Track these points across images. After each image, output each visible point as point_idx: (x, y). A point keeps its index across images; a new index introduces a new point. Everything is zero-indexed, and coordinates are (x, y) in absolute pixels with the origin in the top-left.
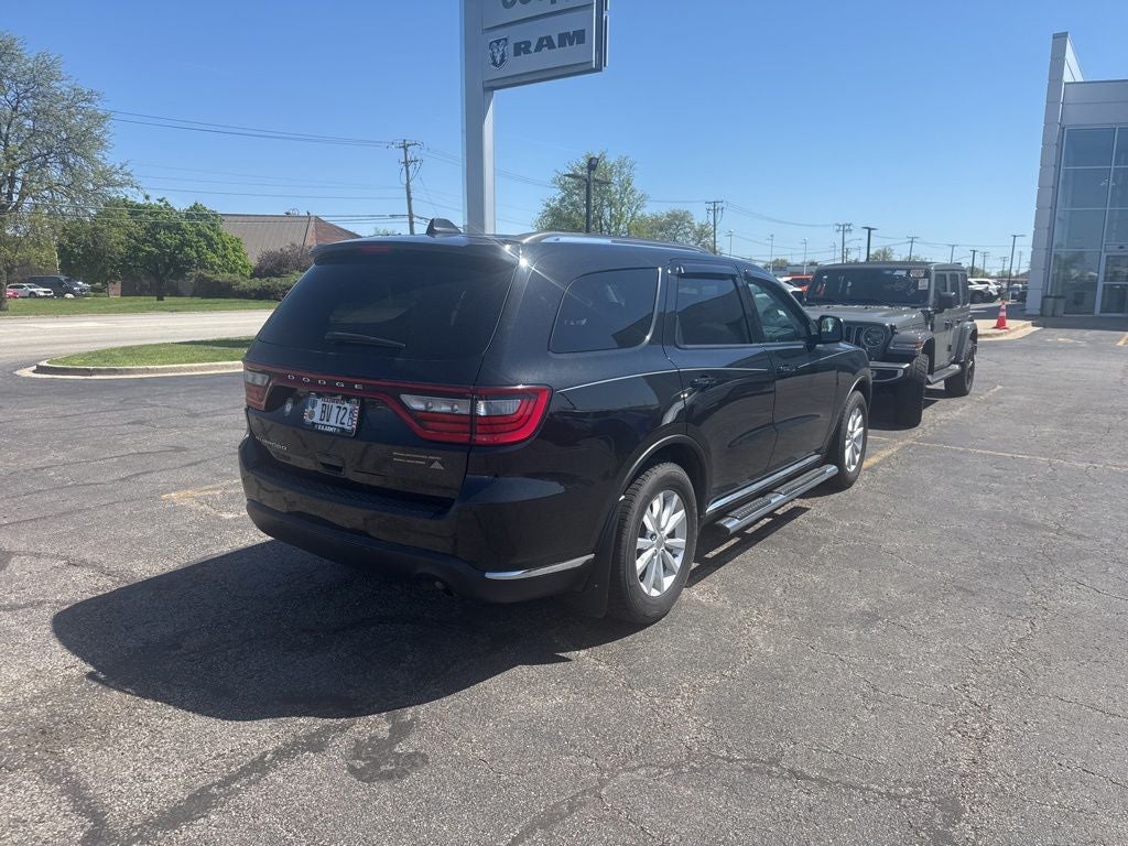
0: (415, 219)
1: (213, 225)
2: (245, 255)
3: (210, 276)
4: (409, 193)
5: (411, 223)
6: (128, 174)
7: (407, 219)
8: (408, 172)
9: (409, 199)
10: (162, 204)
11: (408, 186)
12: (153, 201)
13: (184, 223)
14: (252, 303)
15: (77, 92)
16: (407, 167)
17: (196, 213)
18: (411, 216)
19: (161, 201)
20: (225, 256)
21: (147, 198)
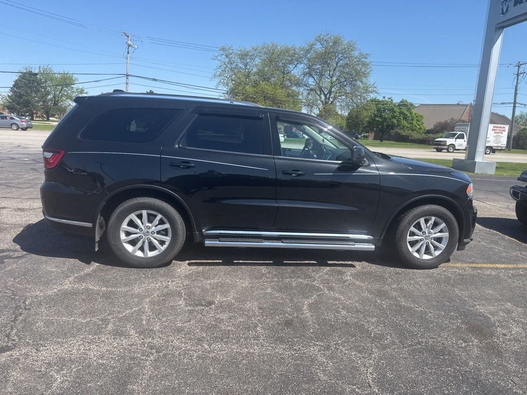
0: (517, 105)
1: (409, 109)
2: (422, 124)
3: (401, 132)
4: (516, 90)
5: (514, 107)
6: (375, 87)
7: (512, 105)
8: (518, 79)
9: (516, 94)
10: (390, 100)
11: (516, 87)
12: (386, 99)
13: (396, 109)
14: (416, 145)
15: (361, 54)
16: (518, 76)
17: (403, 104)
18: (515, 103)
19: (389, 99)
20: (412, 123)
21: (384, 97)
